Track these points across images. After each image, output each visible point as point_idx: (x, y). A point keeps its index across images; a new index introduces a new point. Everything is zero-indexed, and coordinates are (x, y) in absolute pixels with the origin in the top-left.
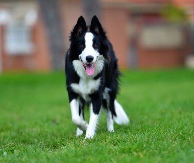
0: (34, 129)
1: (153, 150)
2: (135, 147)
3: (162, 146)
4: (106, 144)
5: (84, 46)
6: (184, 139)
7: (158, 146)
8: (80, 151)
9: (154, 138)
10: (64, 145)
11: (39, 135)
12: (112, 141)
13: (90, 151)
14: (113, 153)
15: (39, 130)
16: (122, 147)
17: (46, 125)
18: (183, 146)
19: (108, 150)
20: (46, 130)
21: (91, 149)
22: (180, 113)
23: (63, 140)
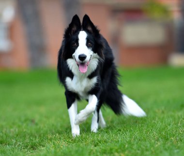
0: (12, 130)
1: (135, 150)
2: (116, 148)
3: (144, 146)
4: (87, 145)
5: (78, 45)
6: (167, 139)
7: (141, 147)
8: (60, 153)
9: (137, 138)
10: (43, 146)
11: (17, 135)
12: (93, 141)
13: (70, 152)
14: (94, 153)
15: (17, 130)
16: (104, 148)
17: (25, 125)
18: (167, 146)
19: (89, 151)
20: (25, 130)
21: (71, 149)
22: (163, 112)
23: (42, 141)
